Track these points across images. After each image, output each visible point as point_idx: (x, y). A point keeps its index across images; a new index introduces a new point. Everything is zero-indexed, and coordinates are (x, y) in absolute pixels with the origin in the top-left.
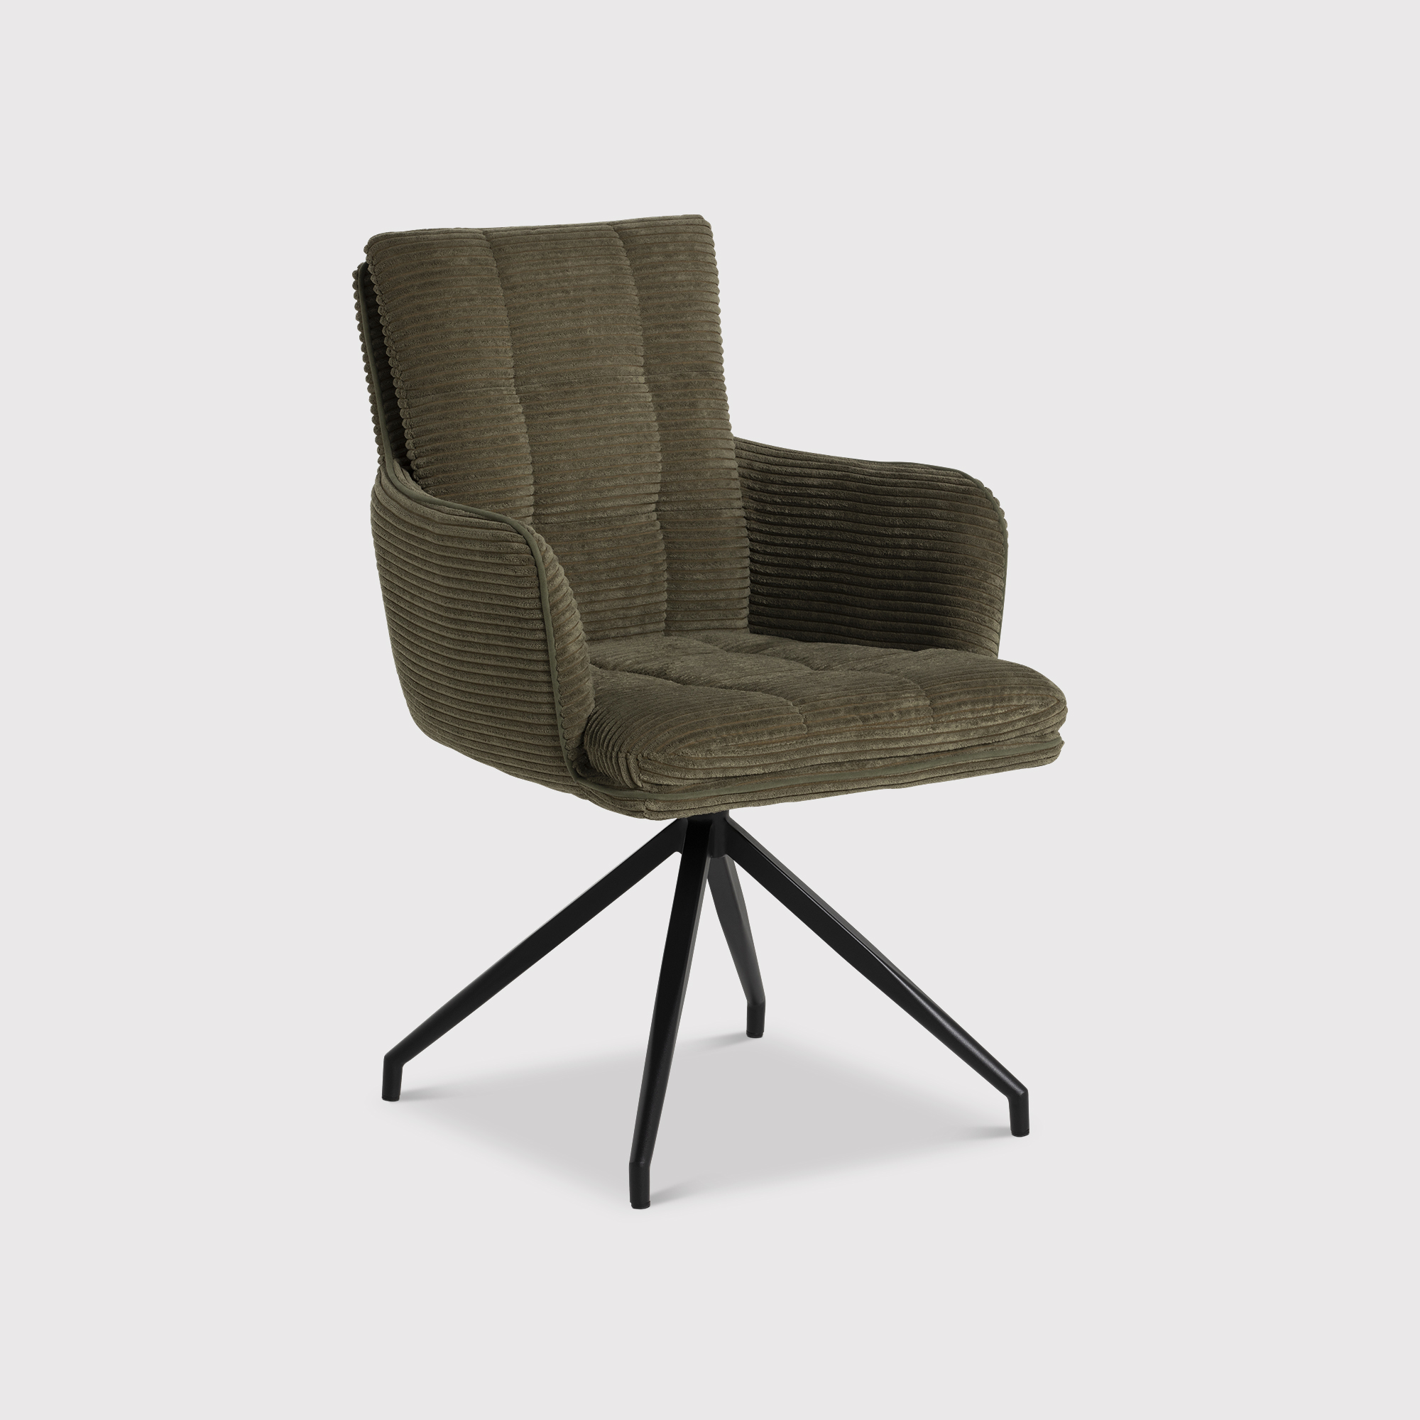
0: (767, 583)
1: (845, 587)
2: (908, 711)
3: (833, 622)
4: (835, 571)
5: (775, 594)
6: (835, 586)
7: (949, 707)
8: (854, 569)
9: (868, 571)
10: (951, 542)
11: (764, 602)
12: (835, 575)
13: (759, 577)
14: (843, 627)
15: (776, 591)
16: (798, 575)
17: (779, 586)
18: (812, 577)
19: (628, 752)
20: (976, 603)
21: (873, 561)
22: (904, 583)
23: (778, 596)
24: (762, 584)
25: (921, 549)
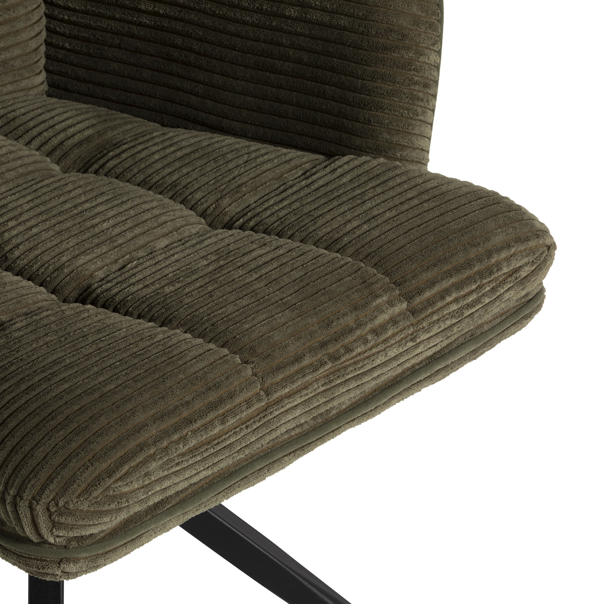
0: (69, 20)
1: (196, 45)
2: (383, 327)
3: (178, 89)
4: (176, 19)
5: (84, 37)
6: (179, 41)
7: (430, 302)
8: (208, 21)
9: (231, 27)
10: (365, 4)
11: (67, 45)
12: (179, 26)
13: (56, 12)
14: (193, 97)
15: (85, 34)
16: (118, 16)
17: (87, 27)
18: (141, 22)
19: (33, 498)
20: (406, 91)
21: (238, 15)
22: (291, 53)
23: (87, 40)
24: (62, 21)
25: (317, 9)
